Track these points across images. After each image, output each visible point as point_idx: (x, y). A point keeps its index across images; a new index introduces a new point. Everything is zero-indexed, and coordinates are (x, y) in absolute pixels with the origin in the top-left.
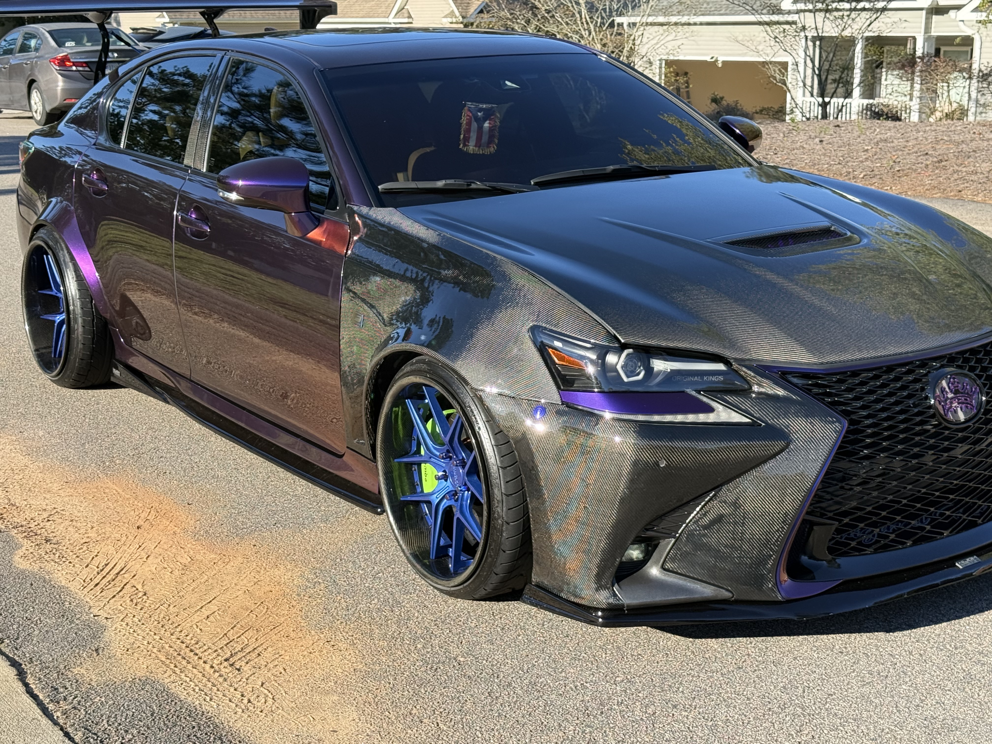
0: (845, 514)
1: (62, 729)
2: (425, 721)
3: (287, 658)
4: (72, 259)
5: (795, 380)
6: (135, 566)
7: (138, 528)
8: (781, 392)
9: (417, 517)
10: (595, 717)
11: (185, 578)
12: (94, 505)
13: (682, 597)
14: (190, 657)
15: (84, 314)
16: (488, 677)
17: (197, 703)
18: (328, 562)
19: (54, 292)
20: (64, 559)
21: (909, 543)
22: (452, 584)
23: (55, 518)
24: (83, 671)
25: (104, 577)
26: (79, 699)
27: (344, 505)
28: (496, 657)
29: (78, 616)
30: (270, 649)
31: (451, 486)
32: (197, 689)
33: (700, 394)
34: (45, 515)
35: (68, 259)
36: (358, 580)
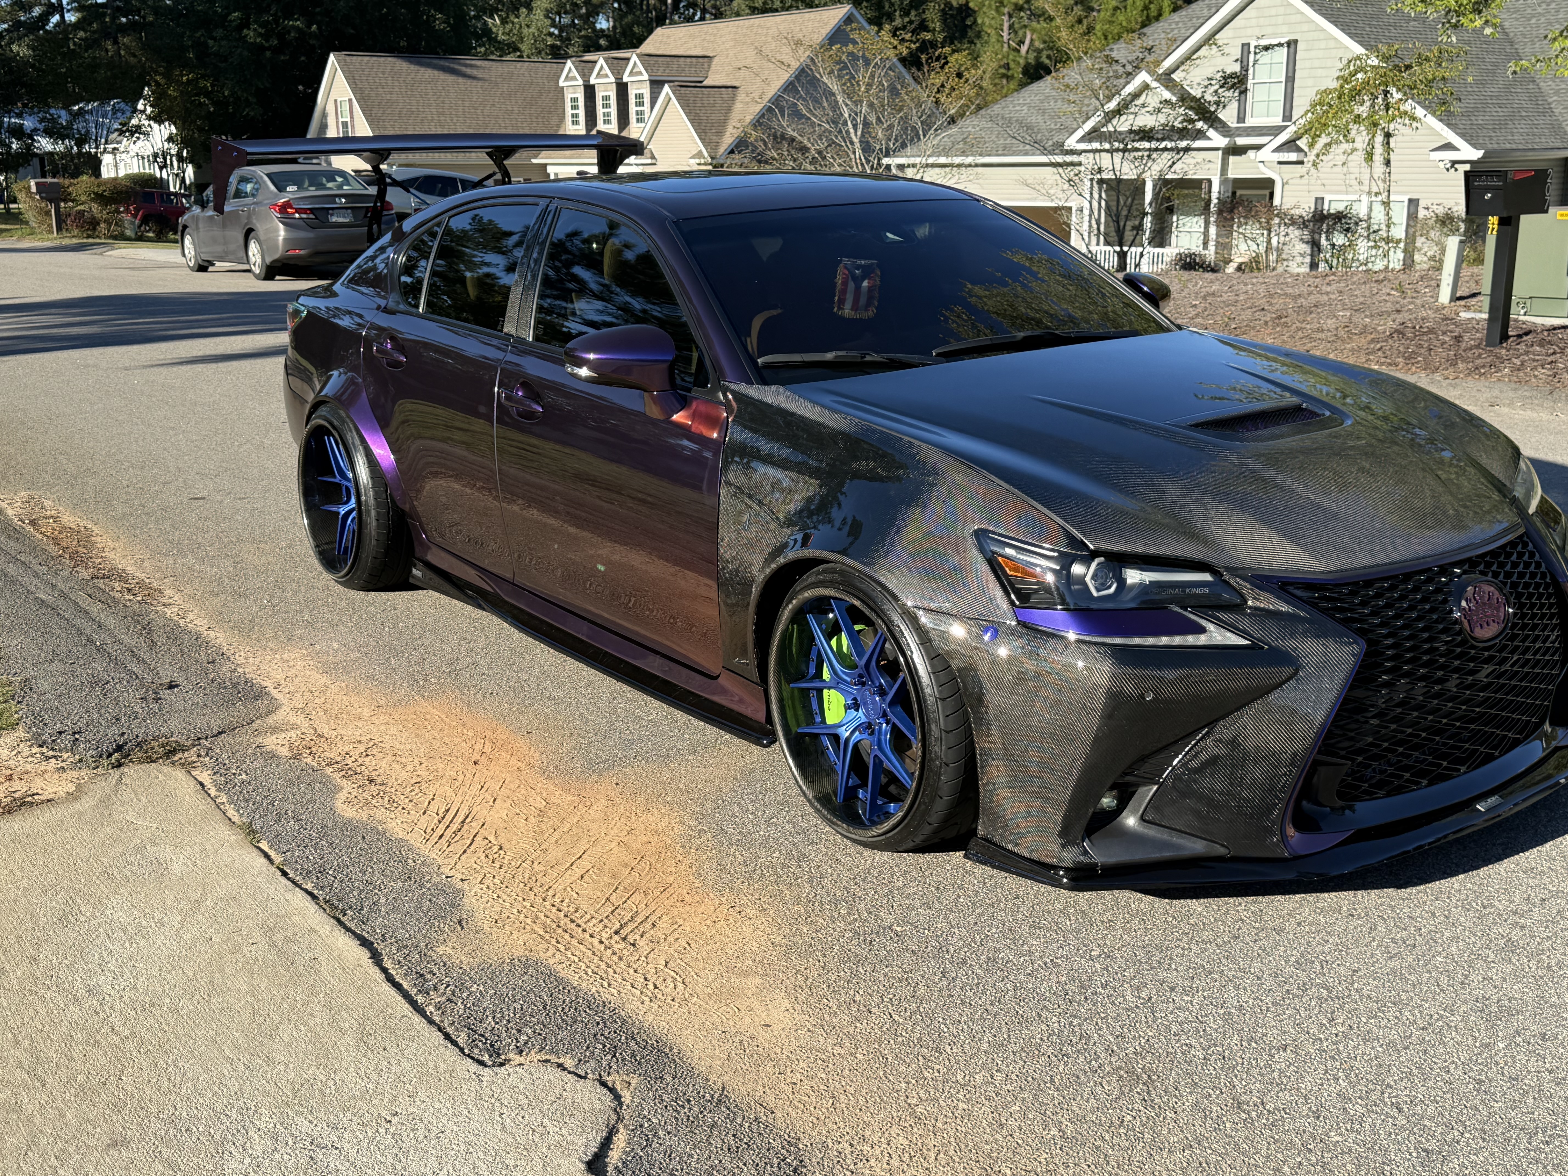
0: (1359, 752)
1: (440, 1029)
2: (873, 1010)
3: (688, 928)
4: (363, 441)
5: (1298, 593)
6: (481, 812)
7: (475, 763)
8: (1284, 607)
9: (816, 751)
10: (1079, 1004)
11: (544, 827)
12: (417, 736)
13: (1167, 854)
14: (572, 930)
15: (378, 505)
16: (935, 951)
17: (594, 990)
18: (709, 805)
19: (338, 479)
20: (395, 805)
21: (1425, 782)
22: (872, 834)
23: (375, 751)
24: (449, 951)
25: (448, 826)
26: (452, 988)
27: (711, 732)
28: (939, 926)
29: (427, 878)
30: (665, 918)
31: (863, 717)
32: (589, 971)
33: (1186, 610)
34: (362, 748)
35: (357, 441)
36: (750, 826)
